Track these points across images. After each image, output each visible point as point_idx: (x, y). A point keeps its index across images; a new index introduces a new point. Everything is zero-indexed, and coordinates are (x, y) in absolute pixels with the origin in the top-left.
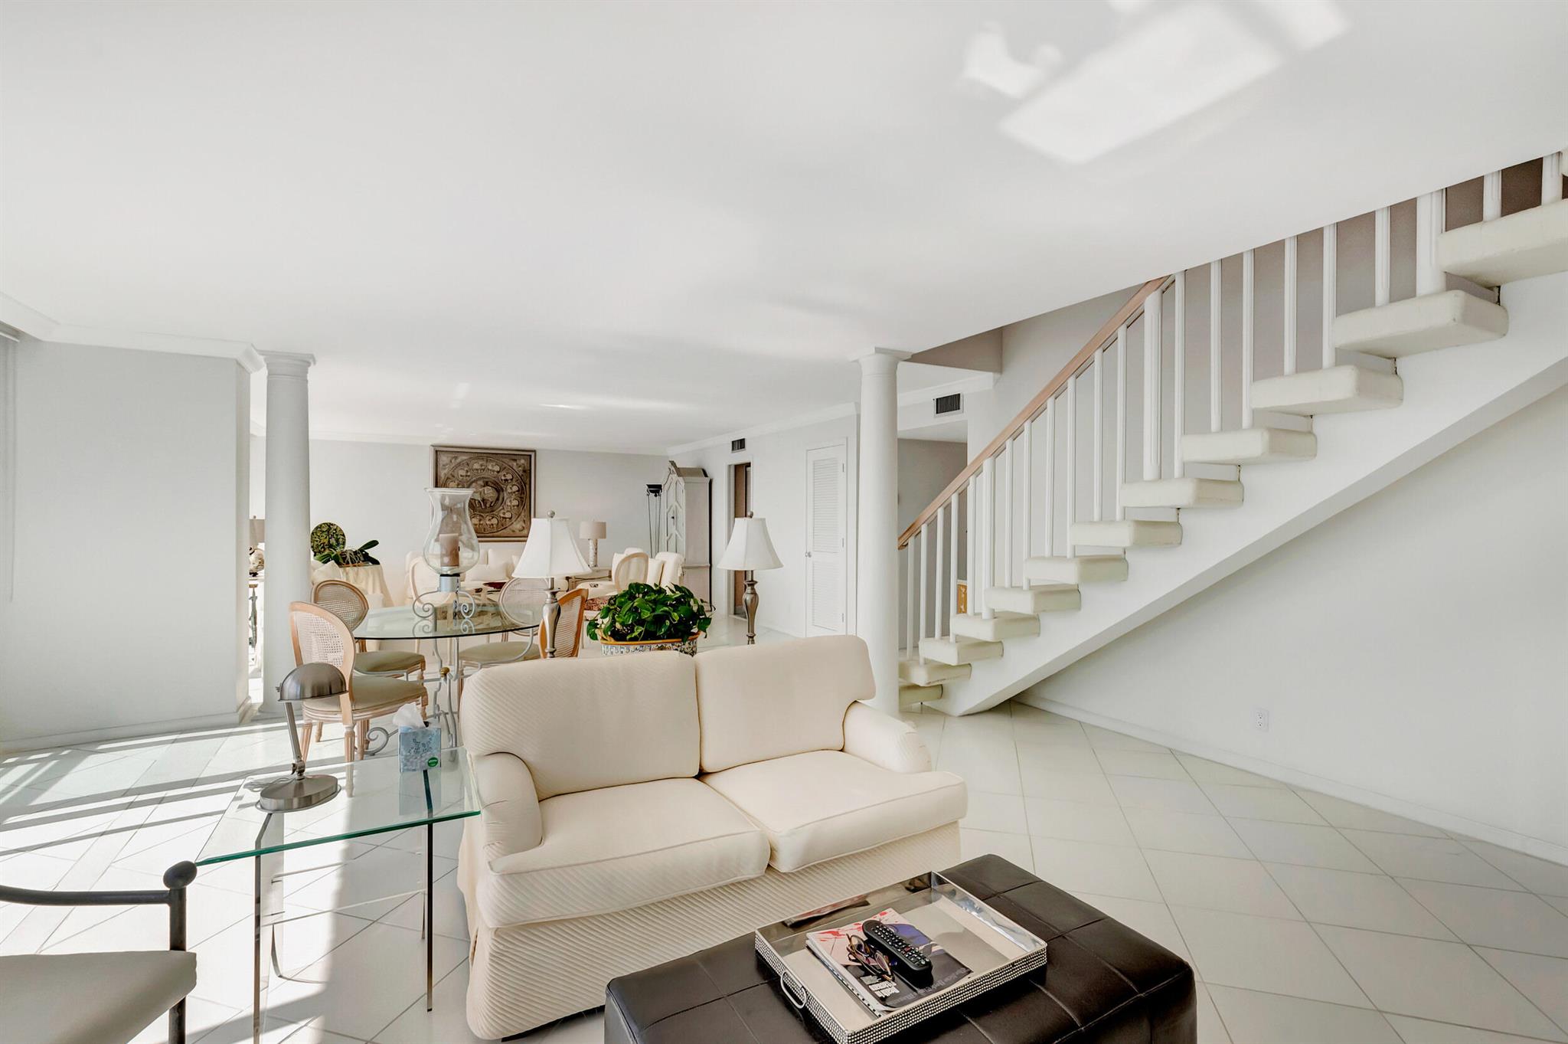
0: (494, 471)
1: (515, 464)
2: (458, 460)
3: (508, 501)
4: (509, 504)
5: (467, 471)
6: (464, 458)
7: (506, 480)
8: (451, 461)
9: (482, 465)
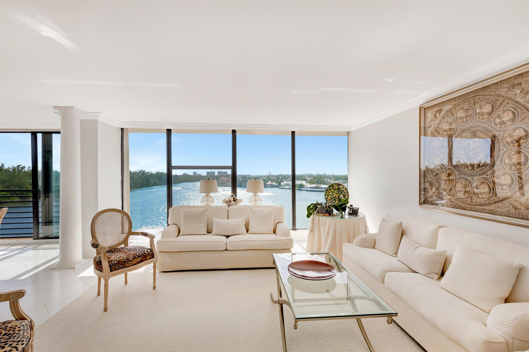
0: (482, 114)
1: (518, 92)
2: (444, 112)
3: (506, 156)
4: (507, 161)
5: (450, 123)
6: (448, 107)
7: (503, 123)
8: (435, 116)
9: (467, 110)
